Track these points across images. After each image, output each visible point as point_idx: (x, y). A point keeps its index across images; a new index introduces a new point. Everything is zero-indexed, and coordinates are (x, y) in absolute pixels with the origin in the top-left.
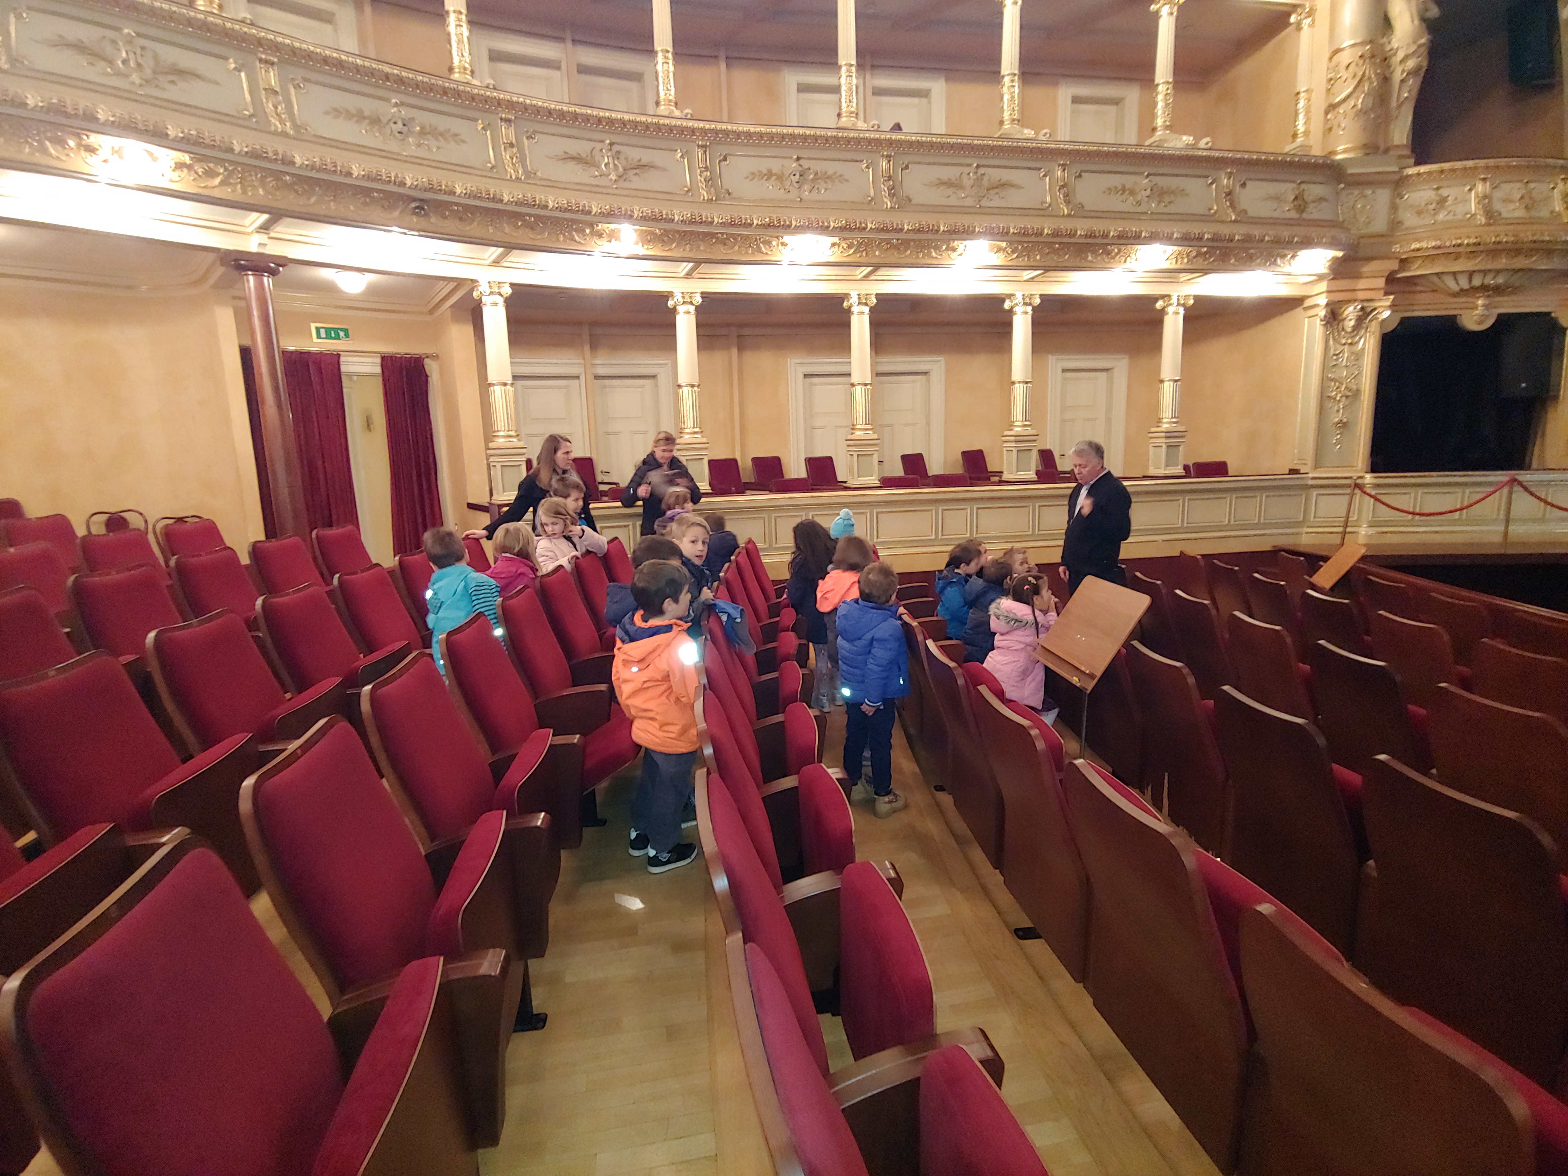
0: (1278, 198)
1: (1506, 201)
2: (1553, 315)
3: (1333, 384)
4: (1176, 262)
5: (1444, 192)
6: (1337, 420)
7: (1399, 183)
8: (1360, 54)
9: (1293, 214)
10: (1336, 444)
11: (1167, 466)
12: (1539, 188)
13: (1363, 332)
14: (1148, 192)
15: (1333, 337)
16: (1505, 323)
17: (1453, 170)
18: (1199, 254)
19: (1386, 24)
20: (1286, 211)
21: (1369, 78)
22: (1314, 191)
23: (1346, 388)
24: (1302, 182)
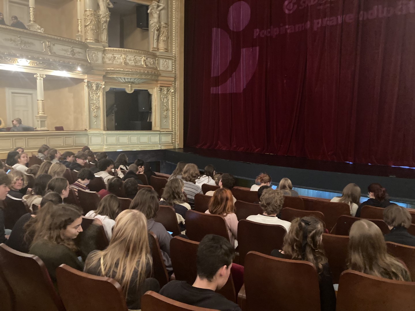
0: (66, 51)
1: (130, 60)
2: (148, 91)
3: (92, 105)
4: (33, 65)
5: (115, 56)
6: (94, 115)
7: (104, 51)
8: (91, 13)
9: (71, 56)
10: (95, 122)
11: (41, 127)
12: (138, 58)
13: (99, 91)
14: (20, 42)
15: (91, 91)
16: (136, 92)
17: (116, 50)
18: (40, 63)
19: (98, 6)
20: (69, 54)
21: (94, 21)
22: (77, 50)
23: (96, 106)
24: (73, 47)
